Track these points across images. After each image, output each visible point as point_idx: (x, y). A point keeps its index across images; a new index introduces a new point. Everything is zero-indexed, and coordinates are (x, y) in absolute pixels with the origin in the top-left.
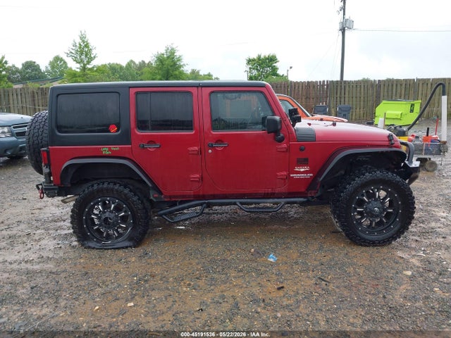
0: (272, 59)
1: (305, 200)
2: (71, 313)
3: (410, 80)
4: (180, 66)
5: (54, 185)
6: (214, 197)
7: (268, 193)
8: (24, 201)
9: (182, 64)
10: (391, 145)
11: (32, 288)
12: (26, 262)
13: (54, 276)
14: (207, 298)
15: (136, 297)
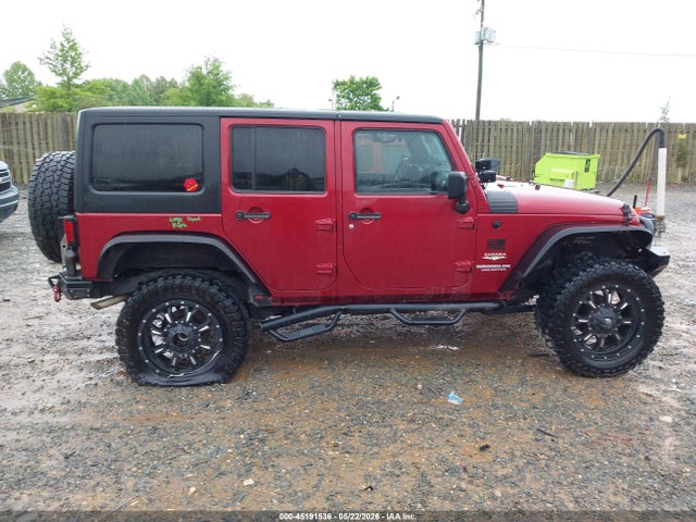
0: (372, 84)
1: (496, 305)
2: (150, 500)
3: (583, 124)
4: (228, 88)
5: (84, 279)
6: (354, 300)
7: (440, 295)
8: (6, 303)
9: (231, 84)
10: (627, 222)
11: (67, 458)
12: (42, 411)
13: (100, 435)
14: (373, 467)
15: (254, 469)
